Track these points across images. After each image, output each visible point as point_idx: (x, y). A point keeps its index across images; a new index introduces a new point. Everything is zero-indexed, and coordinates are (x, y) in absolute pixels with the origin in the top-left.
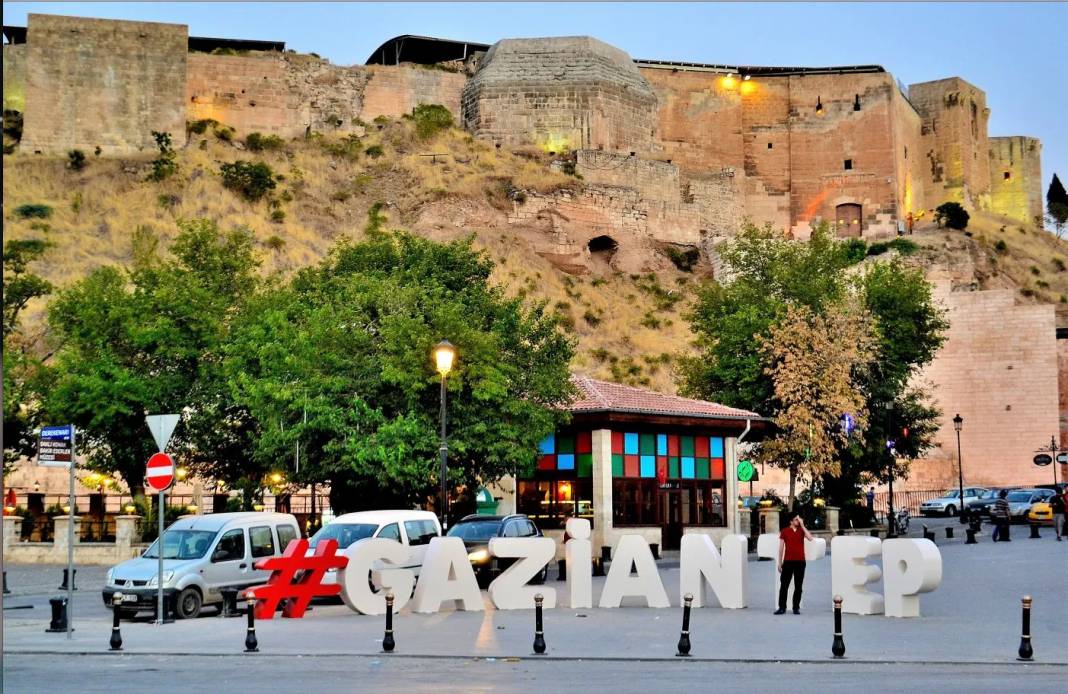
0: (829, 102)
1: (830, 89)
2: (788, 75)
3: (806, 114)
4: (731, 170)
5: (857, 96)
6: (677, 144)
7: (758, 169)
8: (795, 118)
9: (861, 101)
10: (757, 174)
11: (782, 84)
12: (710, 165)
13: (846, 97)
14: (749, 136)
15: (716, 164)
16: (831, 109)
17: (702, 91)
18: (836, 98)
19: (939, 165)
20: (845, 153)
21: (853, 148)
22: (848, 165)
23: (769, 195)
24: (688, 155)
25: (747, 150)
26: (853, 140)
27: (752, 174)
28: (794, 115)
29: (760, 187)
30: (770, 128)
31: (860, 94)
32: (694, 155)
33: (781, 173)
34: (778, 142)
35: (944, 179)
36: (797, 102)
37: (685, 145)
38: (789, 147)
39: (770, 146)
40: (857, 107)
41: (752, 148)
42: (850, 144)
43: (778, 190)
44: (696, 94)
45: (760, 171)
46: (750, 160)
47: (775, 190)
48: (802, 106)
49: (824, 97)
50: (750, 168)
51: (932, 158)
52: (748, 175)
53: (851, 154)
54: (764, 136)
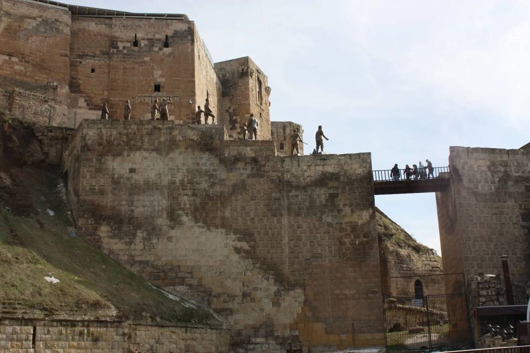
0: (143, 39)
1: (145, 30)
2: (111, 18)
3: (124, 48)
4: (55, 84)
5: (167, 36)
6: (7, 58)
7: (82, 88)
8: (115, 50)
9: (170, 40)
10: (81, 92)
11: (106, 24)
12: (36, 78)
13: (157, 36)
14: (77, 62)
15: (42, 78)
16: (145, 45)
17: (35, 19)
18: (150, 36)
19: (234, 118)
20: (155, 80)
21: (162, 76)
22: (157, 88)
23: (90, 109)
24: (17, 67)
25: (73, 72)
26: (162, 69)
27: (76, 92)
28: (114, 48)
29: (82, 102)
30: (94, 57)
31: (169, 35)
32: (22, 68)
33: (101, 93)
34: (100, 68)
35: (238, 128)
36: (116, 38)
37: (14, 59)
38: (109, 72)
39: (93, 71)
40: (166, 45)
41: (77, 71)
42: (160, 72)
43: (97, 106)
44: (29, 20)
45: (82, 90)
46: (74, 81)
47: (95, 106)
48: (122, 41)
49: (139, 35)
50: (74, 87)
51: (230, 113)
52: (72, 92)
53: (161, 80)
54: (89, 62)
